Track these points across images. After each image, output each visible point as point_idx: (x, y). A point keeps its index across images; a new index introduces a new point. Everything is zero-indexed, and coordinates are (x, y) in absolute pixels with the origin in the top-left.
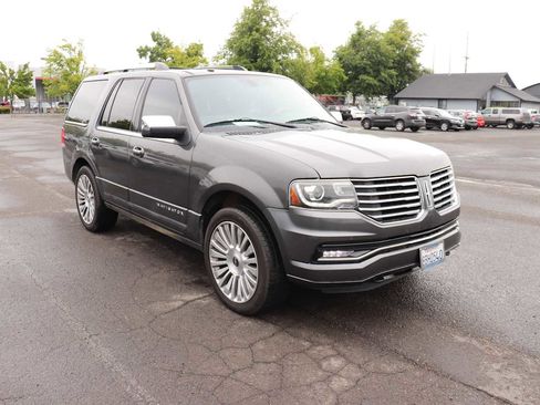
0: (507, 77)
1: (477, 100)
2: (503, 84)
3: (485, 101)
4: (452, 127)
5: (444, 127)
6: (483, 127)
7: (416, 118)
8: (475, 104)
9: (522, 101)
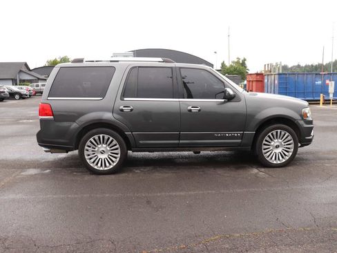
0: (26, 65)
1: (12, 79)
2: (24, 69)
3: (16, 80)
4: (22, 97)
5: (17, 97)
6: (35, 95)
7: (4, 92)
8: (11, 82)
9: (39, 79)
